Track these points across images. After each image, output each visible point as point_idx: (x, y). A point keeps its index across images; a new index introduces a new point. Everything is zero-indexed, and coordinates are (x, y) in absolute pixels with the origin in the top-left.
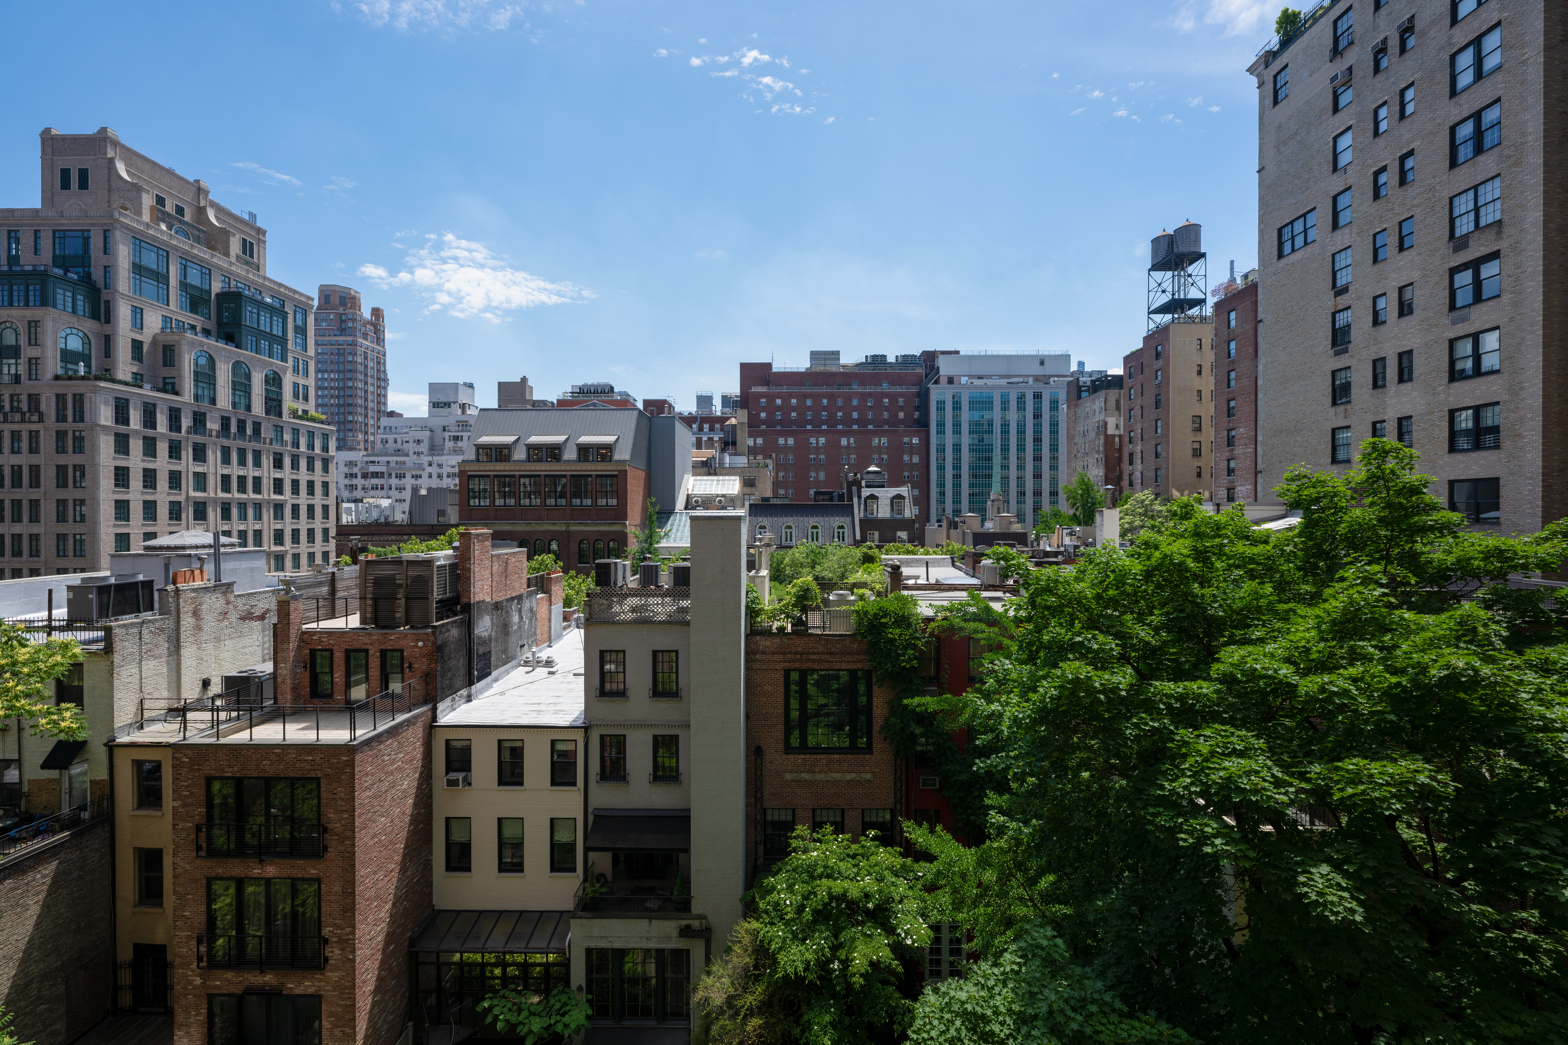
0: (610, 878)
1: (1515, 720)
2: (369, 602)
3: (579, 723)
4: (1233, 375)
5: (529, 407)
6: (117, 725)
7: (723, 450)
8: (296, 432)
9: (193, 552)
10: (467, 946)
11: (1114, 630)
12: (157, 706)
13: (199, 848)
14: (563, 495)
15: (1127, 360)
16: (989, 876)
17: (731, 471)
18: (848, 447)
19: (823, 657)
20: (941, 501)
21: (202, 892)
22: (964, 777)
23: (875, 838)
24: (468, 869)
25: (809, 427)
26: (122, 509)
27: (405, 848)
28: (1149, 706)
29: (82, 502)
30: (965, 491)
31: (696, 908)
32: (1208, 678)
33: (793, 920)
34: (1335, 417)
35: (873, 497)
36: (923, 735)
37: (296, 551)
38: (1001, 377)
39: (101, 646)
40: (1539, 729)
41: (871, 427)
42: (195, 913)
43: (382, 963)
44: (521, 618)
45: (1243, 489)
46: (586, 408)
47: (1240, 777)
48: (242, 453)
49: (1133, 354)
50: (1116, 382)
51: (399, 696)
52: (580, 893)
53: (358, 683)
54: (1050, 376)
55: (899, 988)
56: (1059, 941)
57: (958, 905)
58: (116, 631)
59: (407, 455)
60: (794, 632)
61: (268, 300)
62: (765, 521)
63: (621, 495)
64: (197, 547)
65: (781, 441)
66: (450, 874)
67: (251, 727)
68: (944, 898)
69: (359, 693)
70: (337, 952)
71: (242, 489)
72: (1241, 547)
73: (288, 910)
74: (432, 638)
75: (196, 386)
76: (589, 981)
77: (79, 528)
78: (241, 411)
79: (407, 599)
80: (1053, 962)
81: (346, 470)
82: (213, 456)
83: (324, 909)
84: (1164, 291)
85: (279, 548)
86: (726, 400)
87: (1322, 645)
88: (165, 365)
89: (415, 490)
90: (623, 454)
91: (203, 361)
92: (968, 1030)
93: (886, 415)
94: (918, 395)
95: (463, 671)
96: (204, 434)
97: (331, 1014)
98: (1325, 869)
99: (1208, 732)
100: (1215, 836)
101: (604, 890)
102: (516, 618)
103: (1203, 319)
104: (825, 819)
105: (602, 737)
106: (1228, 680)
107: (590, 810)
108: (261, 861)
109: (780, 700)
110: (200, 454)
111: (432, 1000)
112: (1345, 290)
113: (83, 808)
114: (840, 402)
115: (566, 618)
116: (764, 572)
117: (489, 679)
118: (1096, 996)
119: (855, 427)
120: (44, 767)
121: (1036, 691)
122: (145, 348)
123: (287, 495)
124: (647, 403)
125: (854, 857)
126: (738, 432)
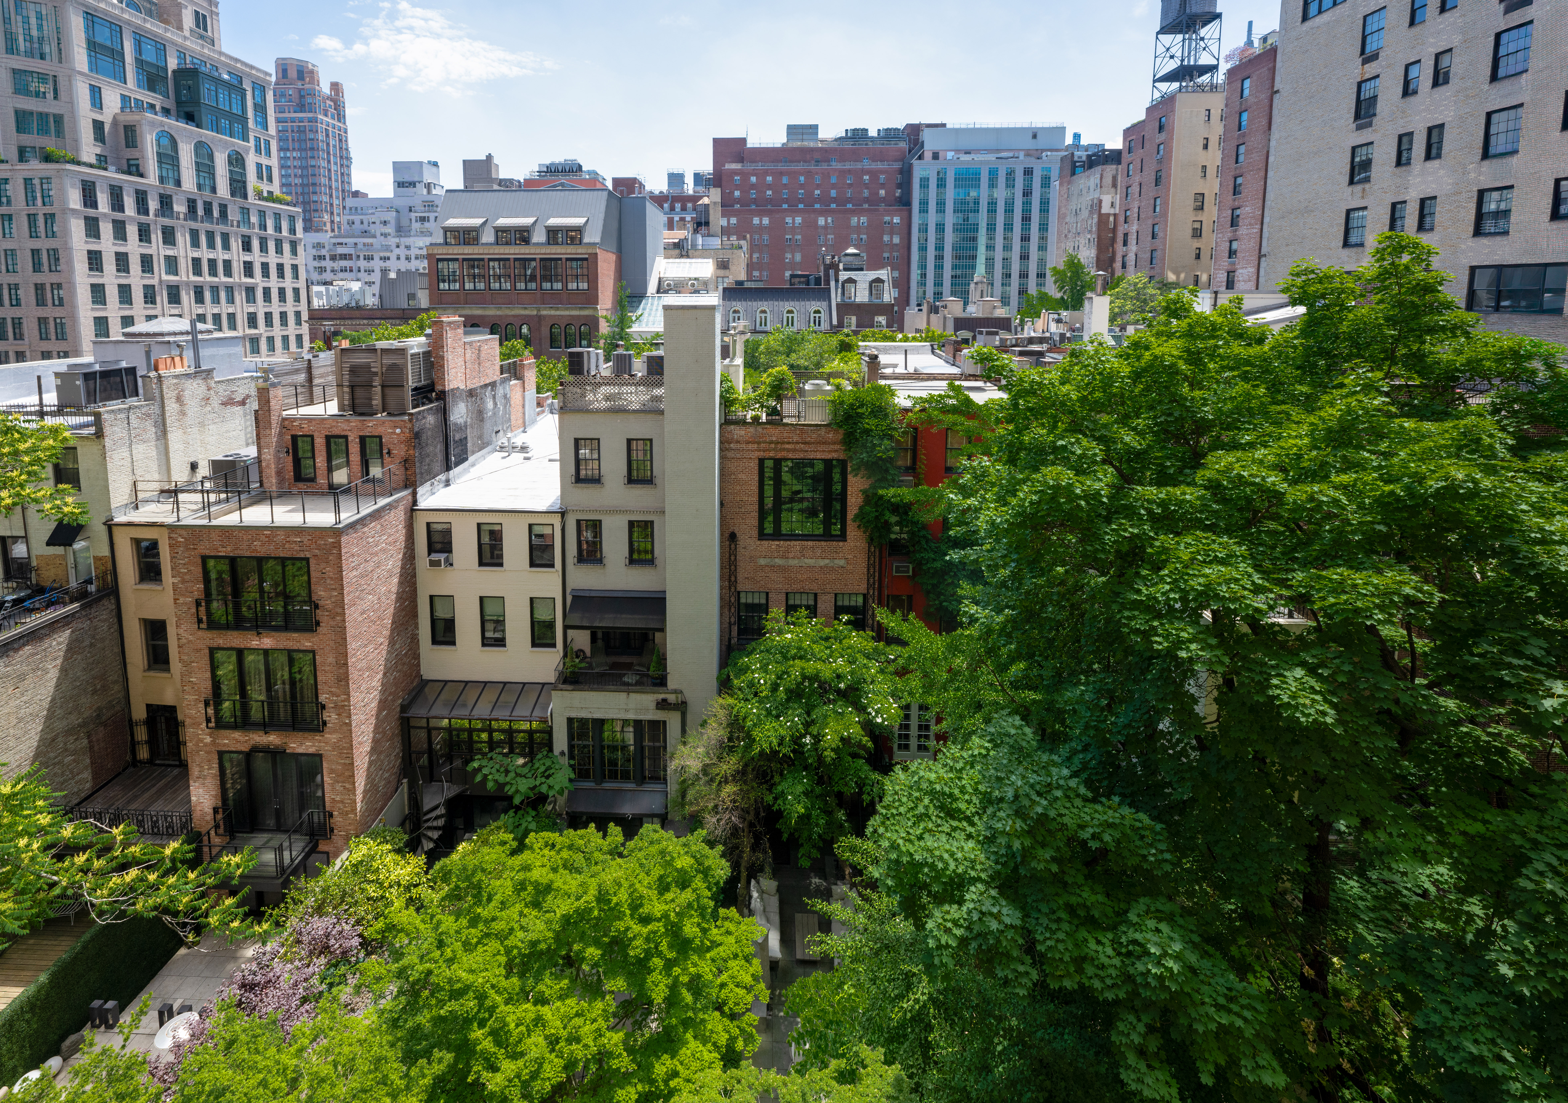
0: (588, 653)
1: (1511, 531)
2: (346, 389)
3: (556, 508)
4: (1242, 149)
5: (496, 187)
6: (113, 506)
7: (696, 231)
8: (262, 214)
9: (171, 339)
10: (455, 713)
11: (1097, 434)
12: (149, 487)
13: (200, 621)
14: (533, 278)
15: (1127, 132)
16: (960, 662)
17: (704, 253)
18: (826, 227)
19: (798, 447)
20: (922, 283)
21: (206, 661)
22: (938, 565)
23: (848, 623)
24: (453, 643)
25: (785, 206)
26: (98, 293)
27: (393, 623)
28: (1130, 512)
29: (59, 286)
30: (948, 272)
31: (672, 683)
32: (1192, 484)
33: (767, 697)
34: (1351, 197)
35: (851, 281)
36: (897, 523)
37: (270, 334)
38: (989, 151)
39: (92, 430)
40: (1536, 542)
41: (850, 206)
42: (202, 679)
43: (377, 727)
44: (495, 404)
45: (1244, 273)
46: (553, 188)
47: (1220, 584)
48: (210, 236)
49: (1134, 126)
50: (1115, 157)
51: (380, 481)
52: (561, 667)
53: (339, 467)
54: (1043, 151)
55: (868, 761)
56: (1027, 730)
57: (928, 688)
58: (105, 416)
59: (374, 236)
60: (768, 422)
61: (226, 77)
62: (738, 305)
63: (593, 279)
64: (175, 334)
65: (756, 221)
66: (436, 647)
67: (240, 509)
68: (915, 682)
69: (340, 477)
70: (334, 716)
71: (213, 272)
72: (1238, 348)
73: (286, 676)
74: (409, 425)
75: (160, 168)
76: (571, 747)
77: (58, 312)
78: (207, 193)
79: (383, 386)
80: (1021, 749)
81: (314, 252)
82: (183, 239)
83: (319, 679)
84: (1172, 57)
85: (253, 331)
86: (698, 177)
87: (1314, 453)
88: (127, 146)
89: (385, 272)
90: (592, 236)
91: (165, 141)
92: (936, 807)
93: (866, 193)
94: (901, 171)
95: (440, 457)
96: (172, 217)
97: (332, 771)
98: (1299, 672)
99: (1189, 540)
100: (1190, 641)
101: (583, 665)
102: (490, 405)
103: (1213, 88)
104: (798, 602)
105: (578, 522)
106: (1214, 487)
107: (568, 591)
108: (259, 634)
109: (755, 488)
110: (169, 237)
111: (424, 760)
112: (1375, 57)
113: (89, 581)
114: (818, 179)
115: (539, 404)
116: (739, 361)
117: (466, 464)
118: (1062, 782)
119: (833, 206)
120: (48, 544)
121: (1015, 496)
122: (107, 128)
123: (258, 278)
124: (617, 182)
125: (827, 639)
126: (711, 212)
